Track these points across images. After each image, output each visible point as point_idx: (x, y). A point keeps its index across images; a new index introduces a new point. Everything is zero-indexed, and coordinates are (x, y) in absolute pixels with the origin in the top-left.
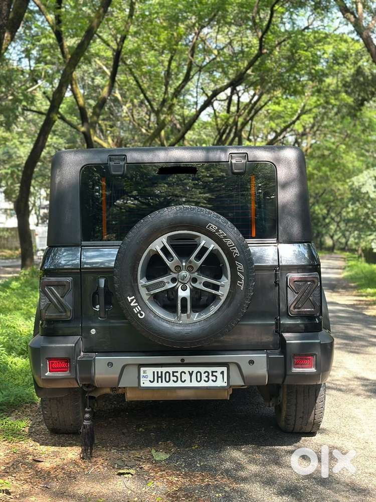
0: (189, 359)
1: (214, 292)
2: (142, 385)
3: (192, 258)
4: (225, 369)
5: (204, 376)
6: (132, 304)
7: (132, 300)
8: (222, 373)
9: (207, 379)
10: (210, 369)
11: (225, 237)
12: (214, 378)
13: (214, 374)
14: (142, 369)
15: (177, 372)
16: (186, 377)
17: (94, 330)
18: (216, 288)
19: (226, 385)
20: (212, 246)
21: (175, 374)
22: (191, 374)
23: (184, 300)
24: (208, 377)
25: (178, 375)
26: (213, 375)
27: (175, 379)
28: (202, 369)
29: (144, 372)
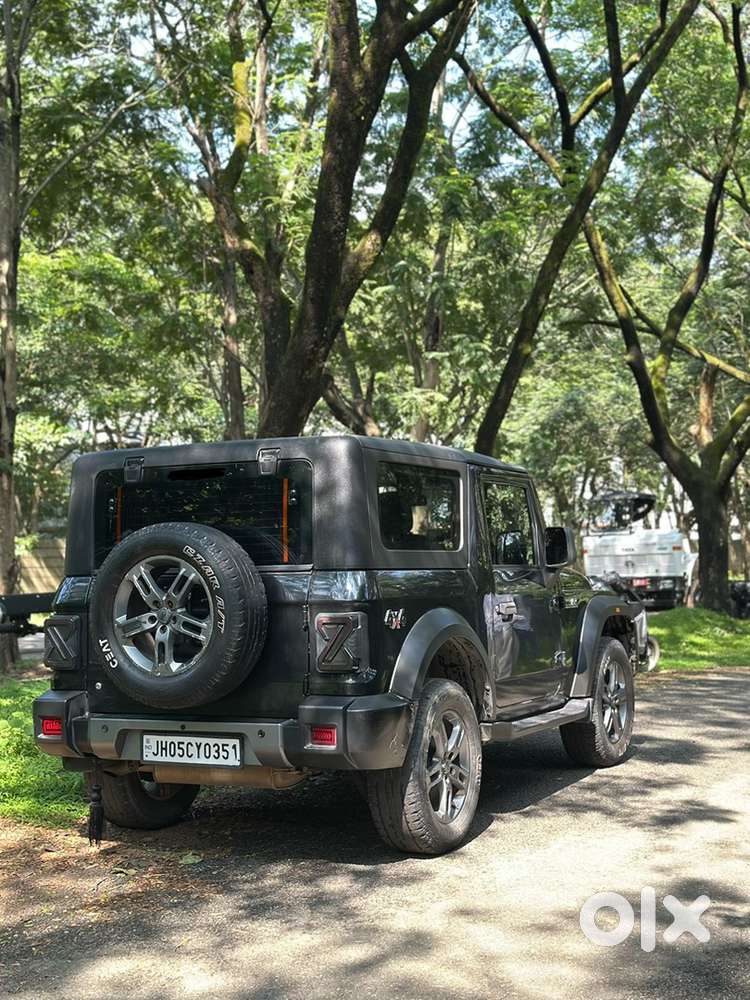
0: (191, 726)
1: (193, 635)
2: (145, 758)
3: (170, 590)
4: (237, 742)
5: (213, 750)
6: (104, 650)
7: (104, 644)
8: (234, 747)
9: (216, 755)
10: (220, 742)
11: (204, 564)
12: (225, 754)
13: (225, 748)
14: (145, 737)
15: (183, 743)
16: (193, 750)
17: (99, 684)
18: (198, 630)
19: (238, 764)
20: (193, 575)
21: (181, 746)
22: (199, 747)
23: (161, 645)
24: (217, 751)
25: (184, 747)
26: (224, 750)
27: (181, 752)
28: (212, 741)
29: (148, 742)
